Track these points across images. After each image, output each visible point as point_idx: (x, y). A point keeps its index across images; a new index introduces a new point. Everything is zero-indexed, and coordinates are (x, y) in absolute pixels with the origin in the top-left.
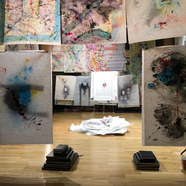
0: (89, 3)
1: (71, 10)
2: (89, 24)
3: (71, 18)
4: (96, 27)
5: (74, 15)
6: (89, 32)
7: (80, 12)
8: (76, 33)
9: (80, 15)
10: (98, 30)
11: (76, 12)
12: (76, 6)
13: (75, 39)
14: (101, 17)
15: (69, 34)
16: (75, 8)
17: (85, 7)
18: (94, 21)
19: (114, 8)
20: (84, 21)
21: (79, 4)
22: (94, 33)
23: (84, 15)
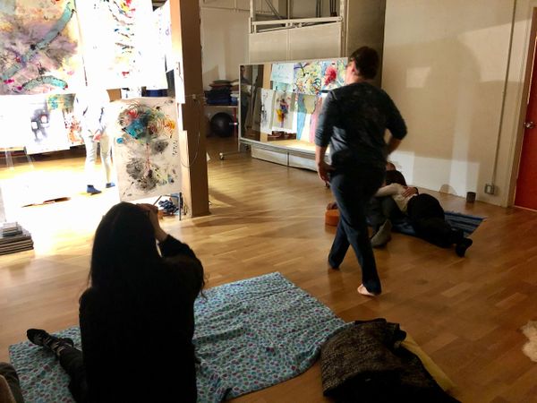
0: (34, 42)
1: (8, 49)
2: (36, 68)
3: (9, 60)
4: (47, 74)
5: (14, 56)
6: (37, 79)
7: (22, 53)
8: (19, 80)
9: (22, 57)
10: (50, 77)
11: (16, 53)
12: (15, 44)
13: (20, 88)
14: (52, 62)
15: (10, 81)
16: (13, 47)
17: (29, 47)
18: (43, 66)
19: (68, 52)
20: (29, 66)
21: (19, 43)
22: (45, 81)
23: (28, 57)
